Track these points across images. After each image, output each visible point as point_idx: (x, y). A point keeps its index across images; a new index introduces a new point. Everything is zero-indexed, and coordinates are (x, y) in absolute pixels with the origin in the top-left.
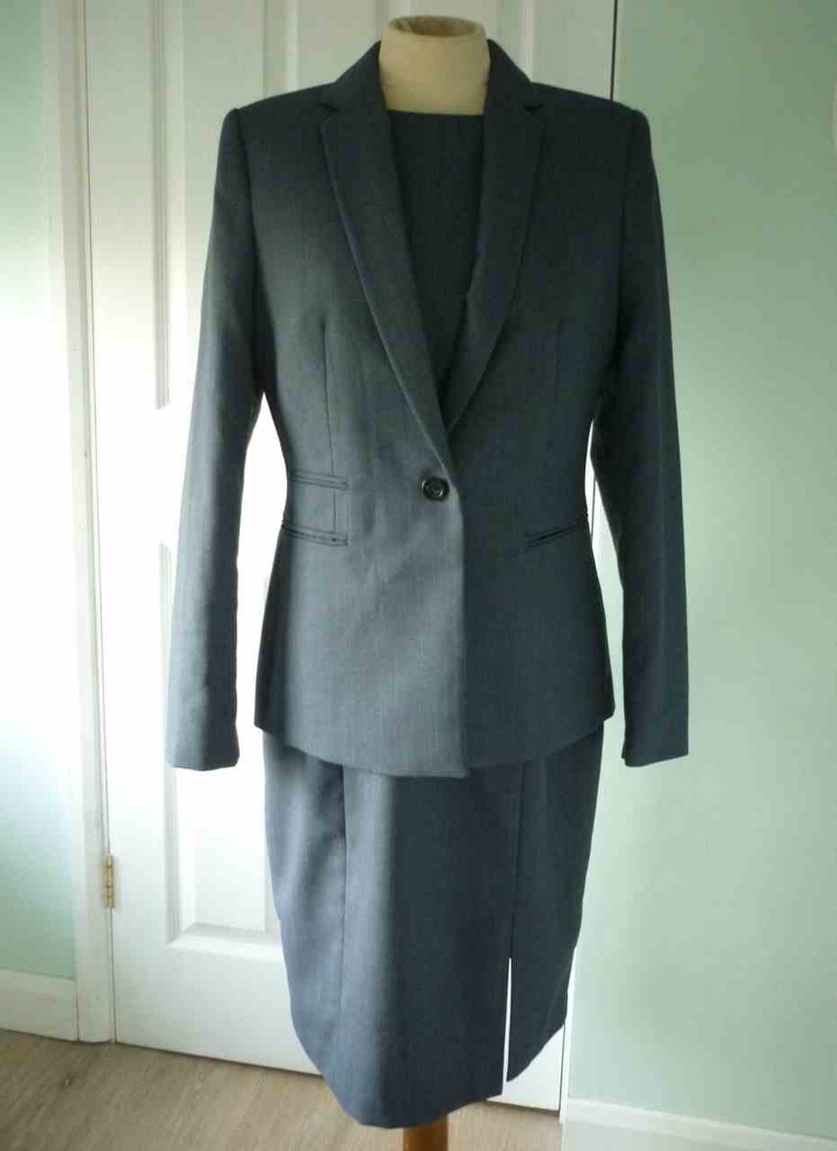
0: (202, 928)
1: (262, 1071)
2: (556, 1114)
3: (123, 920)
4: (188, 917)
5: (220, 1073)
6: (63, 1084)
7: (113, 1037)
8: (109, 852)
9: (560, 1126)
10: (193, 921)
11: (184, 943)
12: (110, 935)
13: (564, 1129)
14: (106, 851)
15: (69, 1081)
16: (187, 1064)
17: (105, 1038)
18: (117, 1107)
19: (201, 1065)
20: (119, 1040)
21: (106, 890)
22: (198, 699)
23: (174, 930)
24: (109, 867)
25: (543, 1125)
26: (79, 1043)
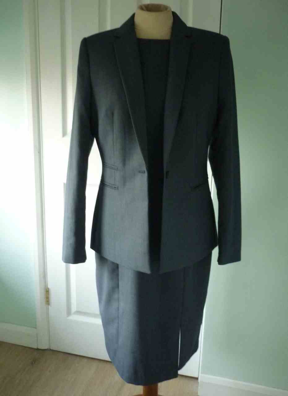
0: (79, 312)
2: (197, 379)
3: (52, 309)
4: (74, 308)
6: (32, 363)
7: (49, 347)
9: (198, 383)
10: (76, 310)
12: (48, 314)
13: (200, 383)
14: (47, 286)
15: (34, 362)
17: (46, 348)
18: (50, 371)
19: (78, 358)
20: (51, 349)
21: (46, 299)
22: (72, 240)
23: (69, 313)
24: (47, 291)
25: (192, 382)
26: (38, 349)
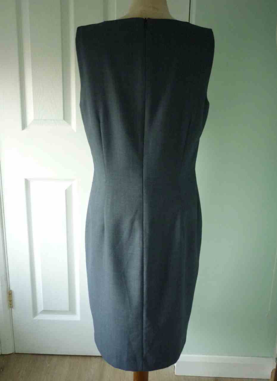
1: (69, 357)
3: (16, 312)
4: (40, 308)
5: (55, 359)
7: (14, 351)
8: (10, 289)
10: (43, 309)
11: (40, 317)
12: (11, 317)
14: (9, 289)
15: (2, 369)
16: (42, 358)
17: (11, 352)
19: (47, 357)
20: (16, 352)
21: (9, 302)
23: (35, 313)
24: (10, 294)
26: (2, 355)
